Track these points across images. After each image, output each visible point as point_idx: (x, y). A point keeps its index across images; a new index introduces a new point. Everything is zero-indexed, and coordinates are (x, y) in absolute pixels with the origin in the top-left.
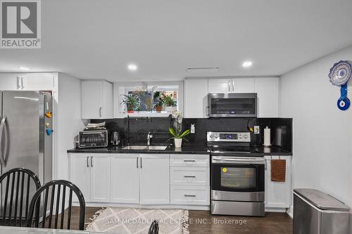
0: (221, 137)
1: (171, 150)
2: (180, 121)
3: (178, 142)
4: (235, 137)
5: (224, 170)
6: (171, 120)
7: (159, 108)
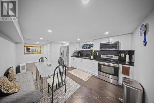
0: (106, 56)
1: (90, 58)
2: (93, 51)
3: (92, 57)
4: (112, 57)
5: (102, 66)
6: (91, 51)
7: (89, 48)
